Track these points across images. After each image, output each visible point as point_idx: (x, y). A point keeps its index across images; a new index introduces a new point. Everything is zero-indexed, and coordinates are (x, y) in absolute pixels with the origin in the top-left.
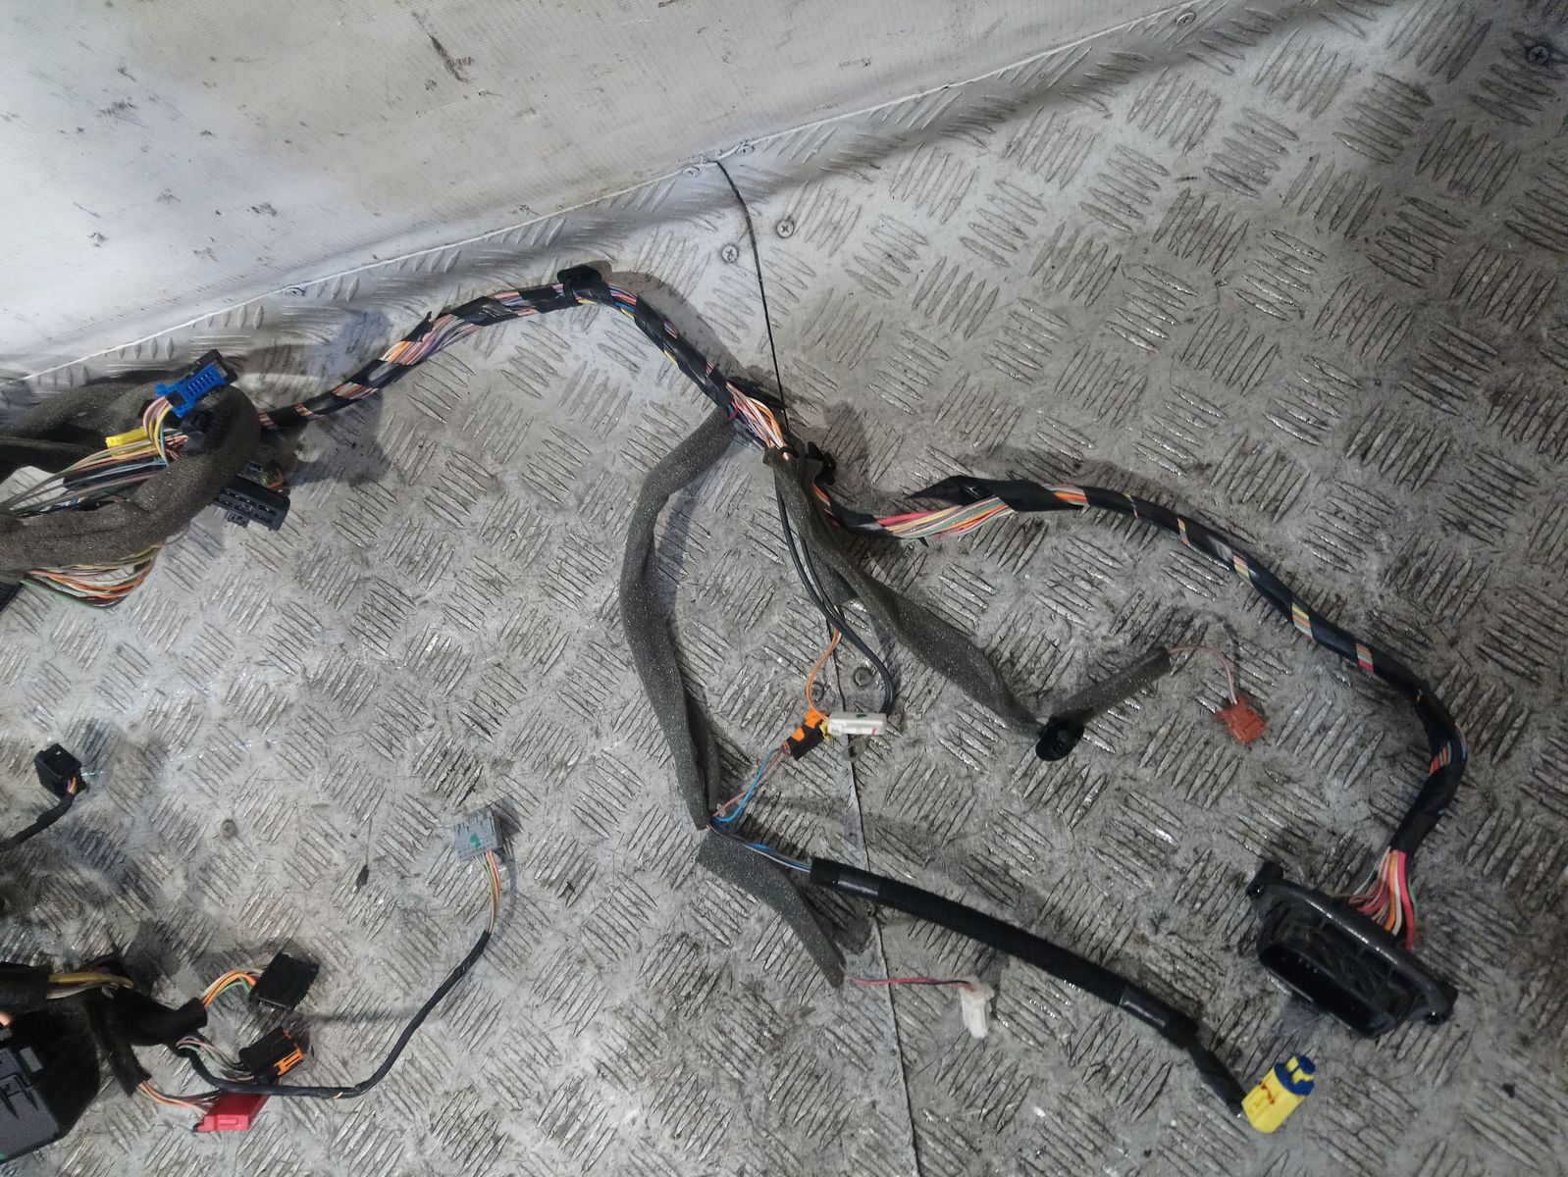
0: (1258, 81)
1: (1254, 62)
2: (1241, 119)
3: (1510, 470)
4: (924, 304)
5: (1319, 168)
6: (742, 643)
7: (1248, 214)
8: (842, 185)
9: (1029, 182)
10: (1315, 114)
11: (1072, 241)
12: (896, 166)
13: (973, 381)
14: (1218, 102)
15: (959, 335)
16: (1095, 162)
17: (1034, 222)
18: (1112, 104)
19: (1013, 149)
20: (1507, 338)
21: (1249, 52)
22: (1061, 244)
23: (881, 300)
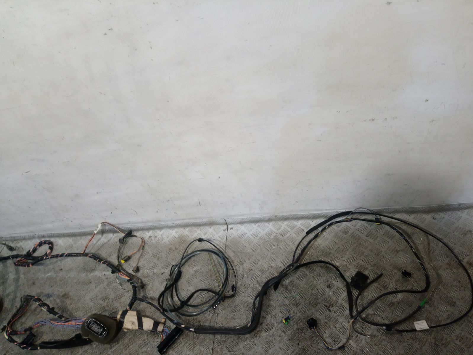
0: (286, 225)
1: (286, 223)
2: (284, 228)
3: (305, 274)
4: (245, 241)
5: (291, 236)
6: (212, 278)
7: (282, 239)
8: (239, 225)
9: (260, 230)
10: (292, 230)
11: (263, 237)
12: (245, 225)
13: (248, 251)
14: (281, 226)
15: (248, 245)
16: (267, 229)
17: (259, 234)
18: (270, 224)
19: (259, 226)
20: (308, 259)
21: (285, 222)
22: (262, 237)
23: (240, 239)
